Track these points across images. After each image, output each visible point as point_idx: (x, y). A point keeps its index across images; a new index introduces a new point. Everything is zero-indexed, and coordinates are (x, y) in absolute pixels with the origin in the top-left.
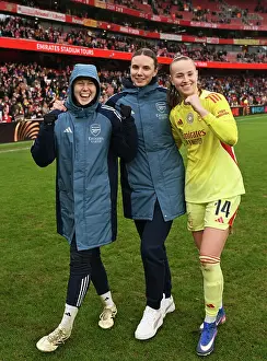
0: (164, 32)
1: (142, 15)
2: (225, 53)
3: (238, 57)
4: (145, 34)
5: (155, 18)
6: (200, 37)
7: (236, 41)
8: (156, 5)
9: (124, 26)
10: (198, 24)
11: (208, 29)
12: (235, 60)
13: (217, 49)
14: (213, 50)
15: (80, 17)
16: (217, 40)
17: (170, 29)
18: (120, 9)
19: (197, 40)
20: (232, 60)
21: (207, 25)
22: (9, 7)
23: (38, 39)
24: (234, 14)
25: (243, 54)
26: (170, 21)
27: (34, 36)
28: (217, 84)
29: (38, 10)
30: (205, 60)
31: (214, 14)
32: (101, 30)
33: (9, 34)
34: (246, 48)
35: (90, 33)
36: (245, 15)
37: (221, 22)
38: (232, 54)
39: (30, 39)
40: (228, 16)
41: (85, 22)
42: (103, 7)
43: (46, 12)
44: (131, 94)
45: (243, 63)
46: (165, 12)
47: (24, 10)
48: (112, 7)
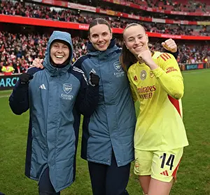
0: (155, 17)
1: (141, 8)
2: (192, 30)
3: (200, 32)
4: (143, 19)
5: (149, 9)
6: (176, 20)
7: (199, 23)
8: (149, 2)
9: (130, 14)
10: (175, 13)
11: (181, 15)
12: (198, 34)
13: (187, 27)
14: (185, 28)
15: (104, 9)
16: (187, 22)
17: (158, 16)
18: (128, 4)
19: (174, 22)
20: (196, 34)
21: (181, 13)
22: (63, 4)
23: (80, 22)
24: (198, 6)
25: (203, 30)
26: (158, 11)
27: (78, 21)
28: (187, 49)
29: (80, 5)
30: (179, 34)
31: (185, 6)
32: (117, 17)
33: (63, 19)
34: (205, 27)
35: (110, 19)
36: (204, 7)
37: (190, 11)
38: (196, 31)
39: (75, 22)
40: (194, 8)
41: (107, 12)
42: (118, 3)
43: (85, 6)
44: (94, 56)
45: (203, 36)
46: (155, 5)
47: (72, 5)
48: (123, 3)
